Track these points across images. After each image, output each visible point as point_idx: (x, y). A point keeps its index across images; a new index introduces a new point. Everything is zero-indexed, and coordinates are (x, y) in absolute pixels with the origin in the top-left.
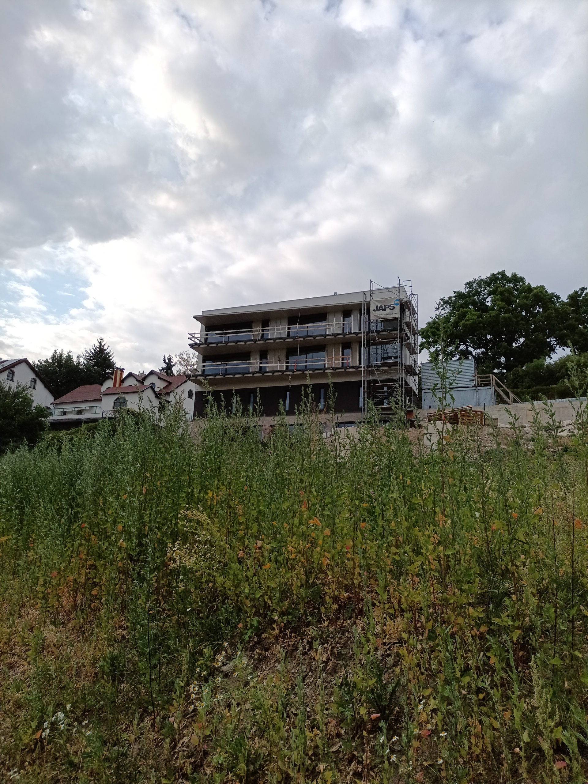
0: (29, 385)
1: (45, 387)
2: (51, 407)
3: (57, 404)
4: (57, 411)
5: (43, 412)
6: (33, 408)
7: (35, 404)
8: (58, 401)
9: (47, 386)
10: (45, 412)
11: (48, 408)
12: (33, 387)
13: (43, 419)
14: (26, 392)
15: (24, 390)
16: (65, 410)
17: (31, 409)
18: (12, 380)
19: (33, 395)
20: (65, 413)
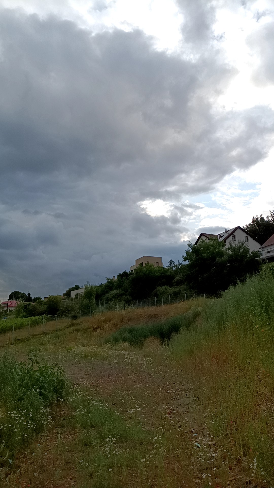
0: (244, 240)
1: (254, 240)
2: (260, 250)
3: (263, 248)
4: (264, 252)
5: (256, 254)
6: (250, 253)
7: (251, 251)
8: (263, 246)
9: (254, 239)
10: (258, 254)
11: (259, 251)
12: (247, 241)
13: (258, 258)
14: (244, 245)
15: (243, 244)
16: (269, 250)
17: (249, 254)
18: (235, 240)
19: (248, 245)
20: (269, 252)
